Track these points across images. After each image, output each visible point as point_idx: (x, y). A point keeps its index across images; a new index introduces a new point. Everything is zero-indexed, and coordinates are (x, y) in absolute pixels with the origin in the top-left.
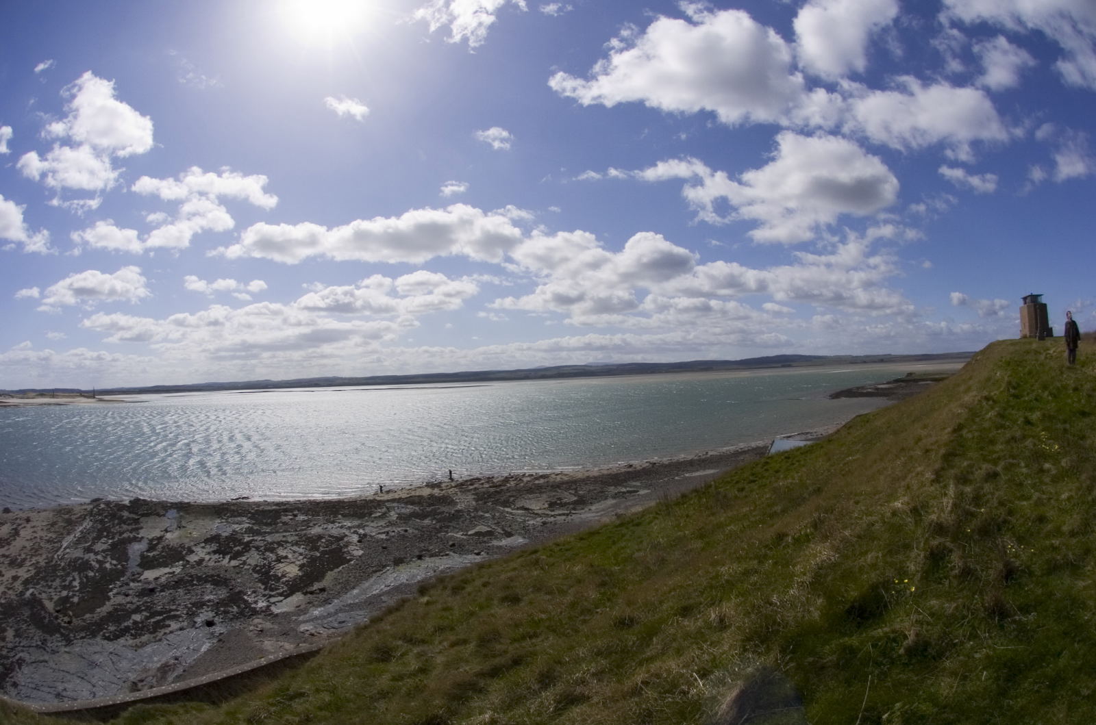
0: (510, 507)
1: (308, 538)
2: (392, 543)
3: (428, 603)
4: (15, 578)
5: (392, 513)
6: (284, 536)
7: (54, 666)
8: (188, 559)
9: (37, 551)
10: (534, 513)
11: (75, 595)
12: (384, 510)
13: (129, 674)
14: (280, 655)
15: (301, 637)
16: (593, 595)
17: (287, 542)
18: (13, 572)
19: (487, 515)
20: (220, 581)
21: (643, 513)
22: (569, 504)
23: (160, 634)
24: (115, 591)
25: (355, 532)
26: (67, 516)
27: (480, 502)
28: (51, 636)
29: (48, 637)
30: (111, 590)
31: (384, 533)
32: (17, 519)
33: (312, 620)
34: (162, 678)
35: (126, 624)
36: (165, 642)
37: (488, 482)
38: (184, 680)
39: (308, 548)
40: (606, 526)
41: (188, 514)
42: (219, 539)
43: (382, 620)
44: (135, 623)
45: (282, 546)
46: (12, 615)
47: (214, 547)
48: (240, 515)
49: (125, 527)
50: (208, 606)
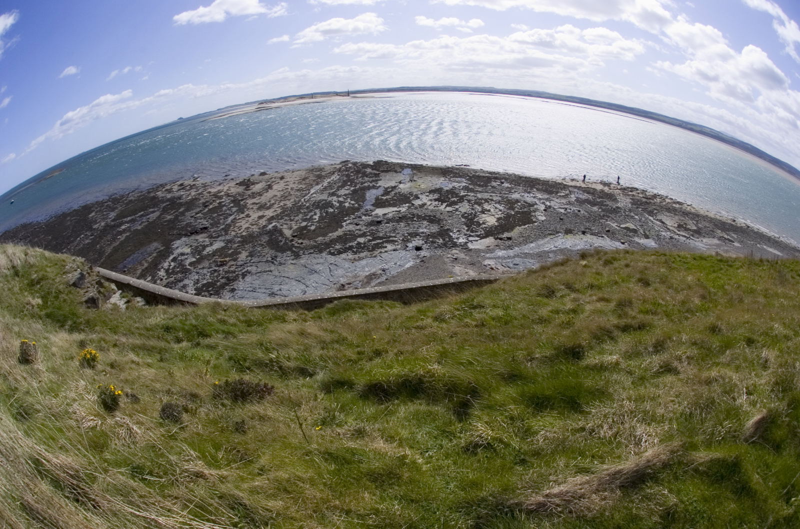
0: (652, 216)
1: (508, 200)
2: (568, 217)
3: (585, 266)
4: (260, 217)
5: (572, 196)
6: (491, 196)
7: (277, 273)
8: (413, 202)
9: (287, 197)
10: (666, 227)
11: (313, 225)
12: (567, 192)
13: (341, 279)
14: (466, 278)
15: (484, 268)
16: (697, 301)
17: (492, 200)
18: (261, 213)
19: (636, 217)
20: (434, 220)
21: (736, 260)
22: (690, 230)
23: (376, 253)
24: (348, 222)
25: (543, 203)
26: (318, 173)
27: (634, 206)
28: (283, 253)
29: (279, 254)
30: (345, 221)
31: (563, 208)
32: (272, 178)
33: (495, 258)
34: (367, 283)
35: (351, 244)
36: (379, 258)
37: (642, 193)
38: (384, 285)
39: (507, 207)
40: (712, 256)
41: (420, 172)
42: (441, 191)
43: (549, 269)
44: (359, 243)
45: (488, 202)
46: (250, 242)
47: (436, 196)
48: (460, 177)
49: (366, 179)
50: (421, 236)
